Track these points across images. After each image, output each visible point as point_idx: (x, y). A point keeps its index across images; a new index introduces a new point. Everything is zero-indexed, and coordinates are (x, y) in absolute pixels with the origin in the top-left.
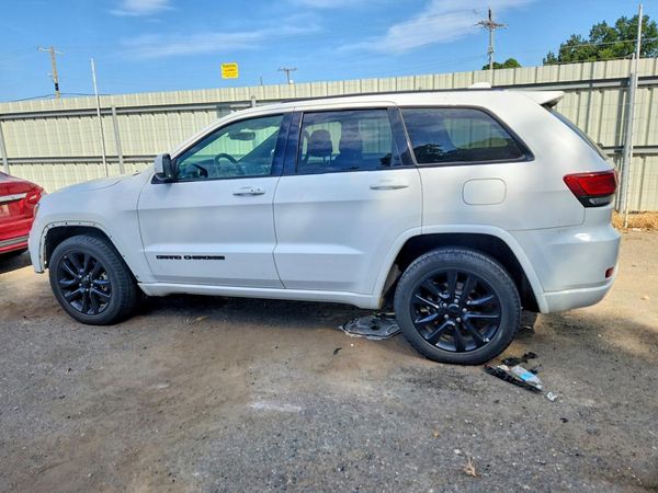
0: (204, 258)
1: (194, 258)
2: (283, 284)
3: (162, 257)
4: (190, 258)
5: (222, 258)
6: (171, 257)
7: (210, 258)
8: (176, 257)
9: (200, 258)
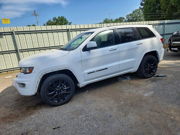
0: (102, 70)
1: (99, 71)
2: (119, 72)
3: (89, 73)
4: (98, 71)
5: (107, 68)
6: (92, 72)
7: (104, 69)
8: (94, 72)
9: (101, 70)
